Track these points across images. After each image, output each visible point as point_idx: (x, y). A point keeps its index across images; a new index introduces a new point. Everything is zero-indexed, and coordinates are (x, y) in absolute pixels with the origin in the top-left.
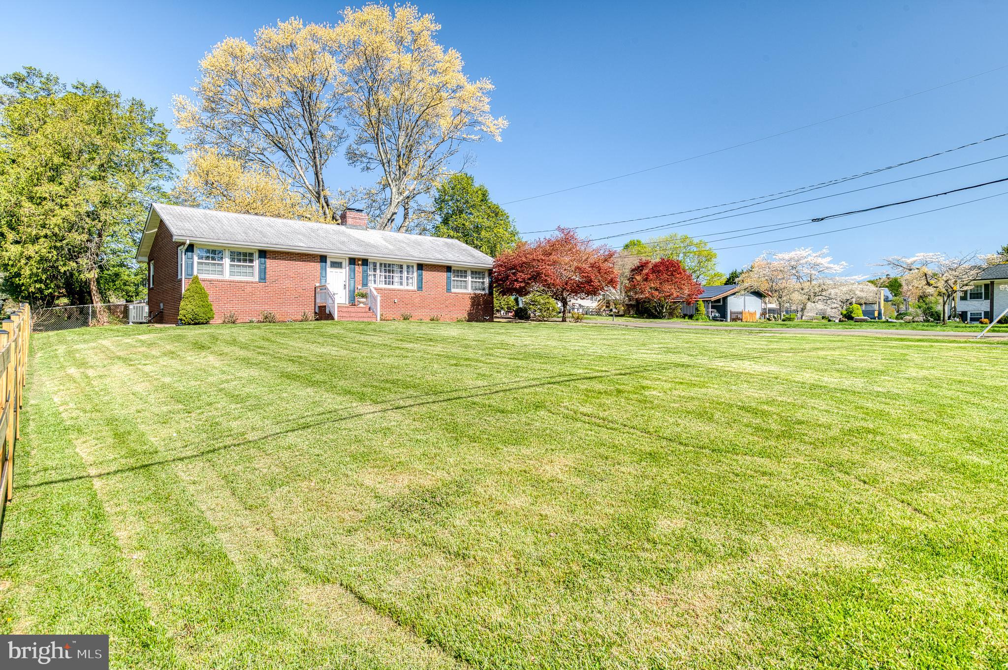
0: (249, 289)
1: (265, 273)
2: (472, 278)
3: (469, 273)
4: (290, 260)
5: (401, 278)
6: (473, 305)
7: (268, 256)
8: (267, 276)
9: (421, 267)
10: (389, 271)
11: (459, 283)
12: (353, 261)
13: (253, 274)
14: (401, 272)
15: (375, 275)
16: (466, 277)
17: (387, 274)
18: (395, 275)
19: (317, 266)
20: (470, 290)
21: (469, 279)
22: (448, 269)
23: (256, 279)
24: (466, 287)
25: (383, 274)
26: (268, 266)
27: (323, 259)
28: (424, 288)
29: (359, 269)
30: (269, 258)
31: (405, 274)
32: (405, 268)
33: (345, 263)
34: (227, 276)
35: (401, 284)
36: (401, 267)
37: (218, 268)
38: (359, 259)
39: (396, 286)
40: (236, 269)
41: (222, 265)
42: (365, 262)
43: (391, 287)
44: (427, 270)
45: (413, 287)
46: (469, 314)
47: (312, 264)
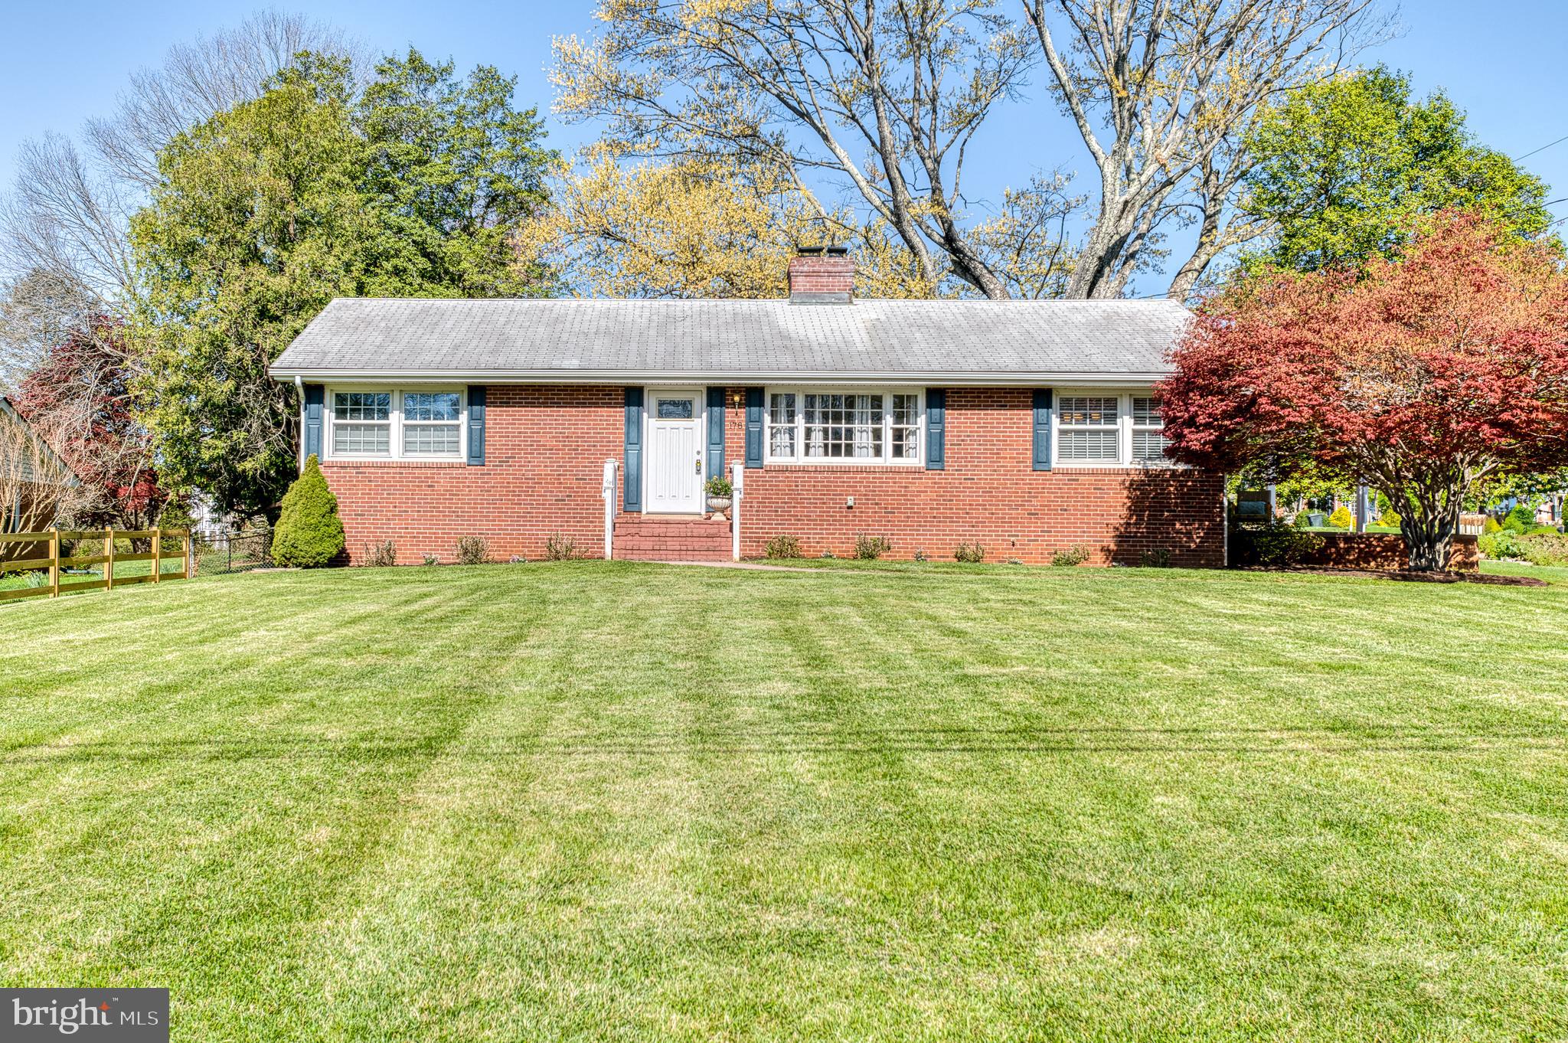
0: (443, 482)
1: (482, 441)
2: (1139, 419)
3: (1125, 405)
4: (545, 405)
5: (877, 433)
6: (1137, 507)
7: (490, 398)
8: (489, 449)
9: (939, 397)
10: (837, 418)
11: (1088, 441)
12: (717, 396)
13: (455, 446)
14: (877, 418)
15: (791, 431)
16: (1112, 418)
17: (830, 425)
18: (856, 426)
19: (615, 416)
20: (1127, 460)
21: (1126, 424)
22: (1040, 397)
23: (463, 456)
24: (1113, 452)
25: (817, 425)
26: (489, 423)
27: (632, 396)
28: (949, 462)
29: (735, 417)
30: (494, 404)
31: (888, 423)
32: (888, 404)
33: (700, 401)
34: (396, 453)
35: (878, 451)
36: (877, 401)
37: (375, 436)
38: (736, 390)
39: (863, 459)
40: (418, 437)
41: (387, 427)
42: (753, 396)
43: (842, 461)
44: (960, 407)
45: (916, 458)
46: (1122, 538)
47: (604, 411)
